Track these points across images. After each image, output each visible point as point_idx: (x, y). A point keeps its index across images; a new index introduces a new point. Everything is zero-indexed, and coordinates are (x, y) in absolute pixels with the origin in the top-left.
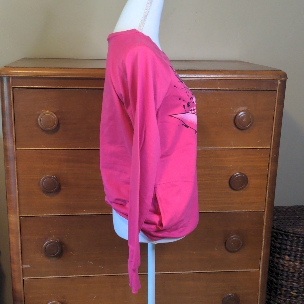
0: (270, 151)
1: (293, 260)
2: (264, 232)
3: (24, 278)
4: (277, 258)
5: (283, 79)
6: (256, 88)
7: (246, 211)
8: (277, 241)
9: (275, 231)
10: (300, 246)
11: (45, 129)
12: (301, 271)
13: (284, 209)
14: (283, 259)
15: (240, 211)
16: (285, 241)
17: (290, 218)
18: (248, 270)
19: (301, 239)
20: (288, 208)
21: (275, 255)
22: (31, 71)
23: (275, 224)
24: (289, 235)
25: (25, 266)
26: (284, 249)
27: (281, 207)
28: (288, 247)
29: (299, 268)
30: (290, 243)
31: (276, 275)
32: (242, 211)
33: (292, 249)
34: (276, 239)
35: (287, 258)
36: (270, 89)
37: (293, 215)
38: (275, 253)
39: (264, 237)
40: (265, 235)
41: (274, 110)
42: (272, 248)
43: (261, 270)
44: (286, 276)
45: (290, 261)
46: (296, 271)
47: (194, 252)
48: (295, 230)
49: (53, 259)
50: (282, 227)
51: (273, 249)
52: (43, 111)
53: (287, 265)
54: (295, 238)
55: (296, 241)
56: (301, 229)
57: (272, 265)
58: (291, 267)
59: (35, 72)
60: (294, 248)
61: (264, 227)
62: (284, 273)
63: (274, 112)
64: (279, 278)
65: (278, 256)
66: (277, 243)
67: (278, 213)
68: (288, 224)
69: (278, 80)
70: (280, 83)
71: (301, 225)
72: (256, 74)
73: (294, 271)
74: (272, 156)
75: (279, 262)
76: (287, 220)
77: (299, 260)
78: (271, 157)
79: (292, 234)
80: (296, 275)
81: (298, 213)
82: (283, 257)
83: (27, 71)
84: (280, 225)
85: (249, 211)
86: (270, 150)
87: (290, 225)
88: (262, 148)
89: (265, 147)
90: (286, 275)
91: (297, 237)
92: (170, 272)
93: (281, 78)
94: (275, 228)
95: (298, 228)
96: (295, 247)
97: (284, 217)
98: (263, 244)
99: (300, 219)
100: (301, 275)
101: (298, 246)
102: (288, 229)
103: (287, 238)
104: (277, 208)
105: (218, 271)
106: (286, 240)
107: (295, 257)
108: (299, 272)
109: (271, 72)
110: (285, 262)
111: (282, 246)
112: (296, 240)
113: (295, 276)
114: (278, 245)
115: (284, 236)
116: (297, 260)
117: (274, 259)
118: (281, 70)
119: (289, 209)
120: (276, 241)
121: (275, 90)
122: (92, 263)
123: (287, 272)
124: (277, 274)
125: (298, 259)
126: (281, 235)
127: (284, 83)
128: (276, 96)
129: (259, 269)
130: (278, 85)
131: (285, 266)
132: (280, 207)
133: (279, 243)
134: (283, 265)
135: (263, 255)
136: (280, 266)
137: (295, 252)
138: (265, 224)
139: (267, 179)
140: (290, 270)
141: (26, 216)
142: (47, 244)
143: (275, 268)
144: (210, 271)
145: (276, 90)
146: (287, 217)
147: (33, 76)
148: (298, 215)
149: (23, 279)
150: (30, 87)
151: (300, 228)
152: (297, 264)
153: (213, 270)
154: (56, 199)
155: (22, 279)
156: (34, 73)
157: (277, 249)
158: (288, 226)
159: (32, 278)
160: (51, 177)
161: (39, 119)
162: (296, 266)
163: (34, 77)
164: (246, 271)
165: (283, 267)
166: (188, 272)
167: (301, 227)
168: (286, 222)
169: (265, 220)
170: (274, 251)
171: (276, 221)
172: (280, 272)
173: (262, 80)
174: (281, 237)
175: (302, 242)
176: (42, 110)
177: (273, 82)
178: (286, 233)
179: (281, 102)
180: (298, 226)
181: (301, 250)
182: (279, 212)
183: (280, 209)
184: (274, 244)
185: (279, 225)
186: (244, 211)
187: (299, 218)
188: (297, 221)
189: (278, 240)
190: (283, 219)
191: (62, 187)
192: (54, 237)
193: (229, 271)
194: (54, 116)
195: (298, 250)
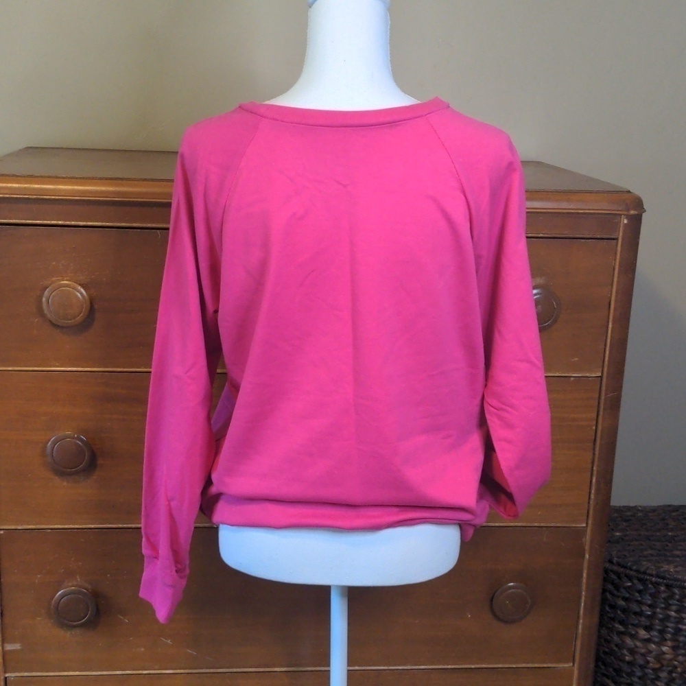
0: (601, 383)
1: (657, 640)
2: (585, 575)
3: (7, 675)
4: (620, 633)
5: (632, 212)
6: (567, 233)
7: (542, 525)
8: (619, 594)
9: (615, 568)
10: (674, 608)
11: (59, 324)
12: (676, 667)
13: (640, 514)
14: (633, 637)
15: (529, 525)
16: (637, 594)
17: (653, 536)
18: (545, 665)
19: (676, 591)
20: (649, 512)
21: (614, 626)
22: (26, 186)
23: (614, 553)
24: (647, 580)
25: (9, 647)
26: (635, 613)
27: (632, 507)
28: (645, 608)
29: (671, 660)
30: (649, 600)
31: (615, 674)
32: (532, 525)
33: (654, 613)
34: (617, 587)
35: (643, 633)
36: (601, 236)
37: (659, 530)
38: (614, 621)
39: (584, 587)
40: (587, 584)
41: (612, 287)
42: (607, 608)
43: (576, 665)
44: (640, 678)
45: (649, 641)
46: (663, 666)
47: (417, 621)
48: (662, 570)
49: (78, 631)
50: (631, 559)
51: (608, 612)
52: (54, 279)
53: (643, 651)
54: (662, 588)
55: (663, 595)
56: (676, 567)
57: (607, 650)
58: (651, 655)
59: (36, 186)
60: (658, 610)
61: (586, 565)
62: (635, 670)
63: (611, 291)
64: (622, 680)
65: (621, 628)
66: (618, 597)
67: (624, 524)
68: (645, 553)
69: (620, 215)
70: (626, 221)
71: (678, 556)
72: (568, 200)
73: (657, 666)
74: (606, 394)
75: (623, 642)
76: (644, 543)
77: (670, 640)
78: (603, 397)
79: (654, 579)
80: (663, 675)
81: (672, 524)
82: (633, 633)
83: (17, 185)
84: (626, 553)
85: (549, 525)
86: (602, 380)
87: (652, 555)
88: (580, 375)
89: (588, 375)
90: (639, 674)
91: (667, 586)
92: (357, 668)
93: (628, 210)
94: (614, 561)
95: (669, 563)
96: (662, 608)
97: (640, 535)
98: (583, 604)
99: (676, 539)
100: (674, 675)
101: (667, 607)
102: (645, 564)
103: (642, 588)
104: (622, 511)
105: (473, 667)
106: (640, 592)
107: (662, 632)
108: (670, 668)
109: (605, 195)
110: (638, 644)
111: (631, 605)
112: (664, 592)
113: (660, 677)
114: (622, 603)
115: (636, 581)
116: (666, 640)
117: (611, 635)
118: (629, 192)
119: (650, 514)
120: (615, 592)
121: (614, 239)
122: (169, 641)
123: (642, 667)
124: (618, 671)
125: (667, 638)
126: (630, 578)
127: (636, 222)
128: (616, 254)
129: (572, 664)
130: (622, 226)
131: (637, 652)
132: (629, 508)
133: (625, 599)
134: (632, 652)
135: (583, 629)
136: (625, 652)
137: (661, 620)
138: (587, 556)
139: (594, 449)
140: (648, 662)
141: (13, 527)
142: (62, 596)
143: (612, 658)
144: (453, 667)
145: (617, 239)
146: (647, 533)
147: (30, 197)
148: (672, 530)
149: (6, 678)
150: (23, 221)
151: (675, 564)
152: (665, 649)
153: (462, 664)
154: (84, 489)
155: (2, 678)
156: (34, 189)
157: (619, 612)
158: (645, 557)
159: (26, 674)
160: (73, 438)
161: (44, 299)
162: (664, 653)
163: (35, 199)
164: (539, 668)
165: (634, 657)
166: (400, 668)
167: (678, 559)
168: (643, 547)
169: (587, 548)
170: (612, 615)
171: (618, 543)
172: (625, 667)
173: (581, 213)
174: (629, 584)
175: (677, 597)
176: (53, 276)
177: (608, 220)
178: (642, 576)
179: (630, 267)
180: (670, 559)
181: (675, 618)
182: (627, 521)
183: (629, 514)
184: (610, 599)
185: (625, 556)
186: (536, 524)
187: (676, 536)
188: (669, 544)
189: (622, 590)
190: (636, 540)
191: (100, 462)
192: (79, 579)
193: (500, 666)
194: (81, 294)
195: (669, 616)
